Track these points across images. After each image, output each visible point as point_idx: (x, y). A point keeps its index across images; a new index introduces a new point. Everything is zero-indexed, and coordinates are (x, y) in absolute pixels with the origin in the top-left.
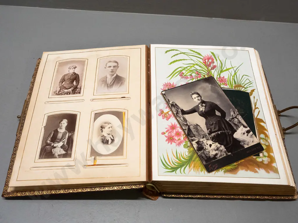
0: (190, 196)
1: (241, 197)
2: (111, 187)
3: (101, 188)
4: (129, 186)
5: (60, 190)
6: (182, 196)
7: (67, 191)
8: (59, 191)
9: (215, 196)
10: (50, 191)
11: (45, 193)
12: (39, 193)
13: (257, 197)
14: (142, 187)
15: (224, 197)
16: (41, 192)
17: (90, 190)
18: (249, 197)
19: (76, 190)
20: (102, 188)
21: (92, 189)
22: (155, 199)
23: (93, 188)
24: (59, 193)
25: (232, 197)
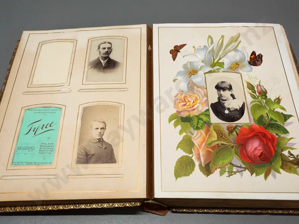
0: (206, 211)
1: (269, 211)
2: (100, 204)
3: (87, 206)
4: (122, 204)
5: (37, 207)
6: (195, 211)
7: (45, 207)
8: (35, 207)
9: (237, 211)
10: (24, 208)
11: (18, 210)
12: (11, 209)
13: (291, 212)
14: (139, 204)
15: (248, 211)
16: (13, 209)
17: (73, 207)
18: (280, 212)
19: (56, 207)
20: (89, 205)
21: (76, 206)
22: (164, 213)
23: (78, 205)
24: (36, 210)
25: (259, 211)
